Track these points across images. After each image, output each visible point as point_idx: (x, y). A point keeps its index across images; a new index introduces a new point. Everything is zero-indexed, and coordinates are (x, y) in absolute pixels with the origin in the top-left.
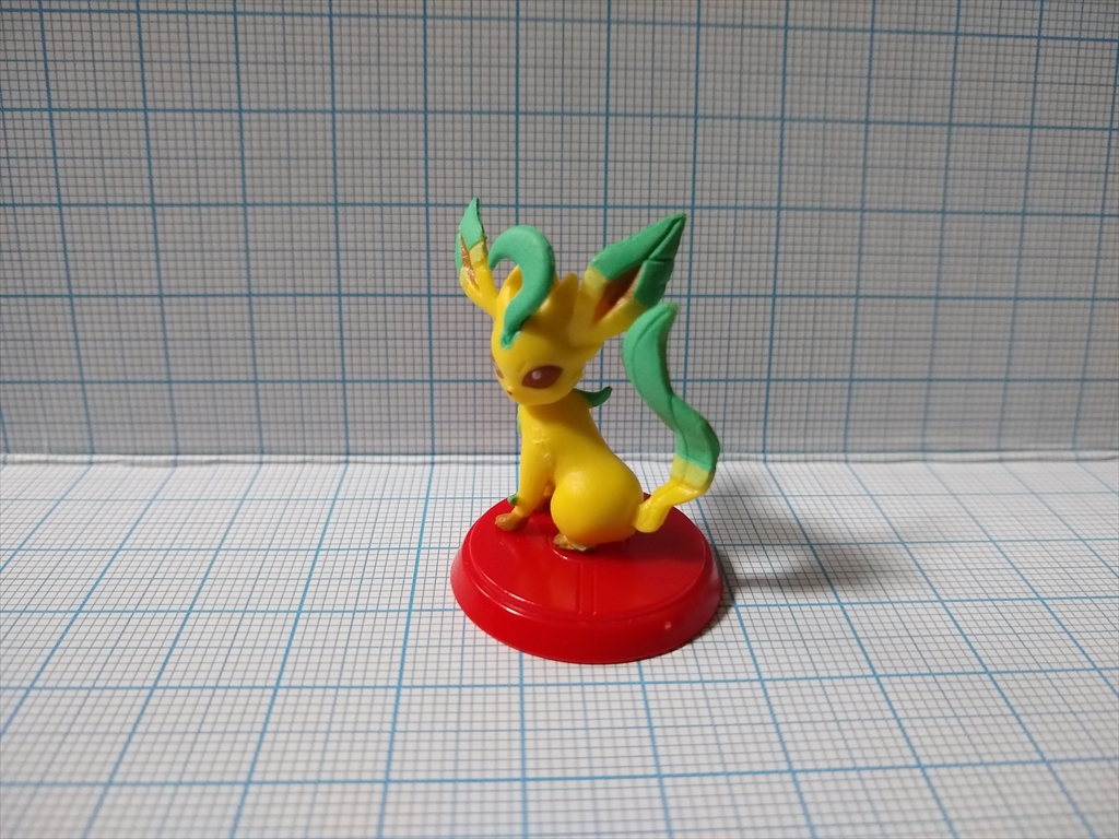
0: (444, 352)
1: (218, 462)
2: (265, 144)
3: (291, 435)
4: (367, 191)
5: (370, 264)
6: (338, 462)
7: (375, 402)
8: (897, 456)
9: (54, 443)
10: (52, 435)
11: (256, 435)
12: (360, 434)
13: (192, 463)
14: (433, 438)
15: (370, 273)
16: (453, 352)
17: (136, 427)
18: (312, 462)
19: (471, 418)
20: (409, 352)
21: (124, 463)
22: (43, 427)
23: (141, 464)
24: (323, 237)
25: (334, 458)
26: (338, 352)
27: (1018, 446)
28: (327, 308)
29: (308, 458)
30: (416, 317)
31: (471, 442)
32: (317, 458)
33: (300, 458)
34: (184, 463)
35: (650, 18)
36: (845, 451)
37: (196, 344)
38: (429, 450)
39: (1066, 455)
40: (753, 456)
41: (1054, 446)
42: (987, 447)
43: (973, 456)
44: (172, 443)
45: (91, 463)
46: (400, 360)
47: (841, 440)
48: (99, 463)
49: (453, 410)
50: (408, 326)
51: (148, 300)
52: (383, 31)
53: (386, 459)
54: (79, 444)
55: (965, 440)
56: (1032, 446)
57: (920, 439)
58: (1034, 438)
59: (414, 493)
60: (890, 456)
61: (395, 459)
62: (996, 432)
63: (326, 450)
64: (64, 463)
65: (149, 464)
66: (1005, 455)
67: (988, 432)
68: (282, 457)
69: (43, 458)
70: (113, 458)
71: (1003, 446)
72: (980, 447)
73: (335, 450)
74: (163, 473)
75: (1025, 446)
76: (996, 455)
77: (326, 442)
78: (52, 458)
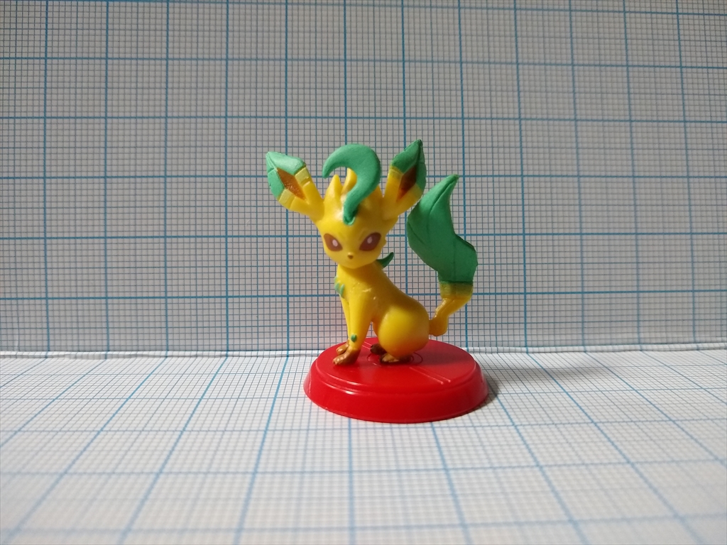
0: (297, 275)
1: (136, 356)
2: (181, 138)
3: (188, 336)
4: (247, 167)
5: (248, 215)
6: (221, 356)
7: (248, 312)
8: (622, 347)
9: (22, 344)
10: (22, 337)
11: (164, 337)
12: (236, 336)
13: (118, 357)
14: (288, 338)
15: (247, 221)
16: (303, 275)
17: (81, 331)
18: (203, 356)
19: (315, 322)
20: (273, 275)
21: (70, 356)
22: (16, 331)
23: (82, 357)
24: (217, 197)
25: (218, 353)
26: (224, 276)
27: (709, 339)
28: (217, 246)
29: (199, 353)
30: (278, 251)
31: (315, 340)
32: (206, 353)
33: (194, 353)
34: (112, 357)
35: (430, 59)
36: (583, 345)
37: (127, 271)
38: (285, 347)
40: (519, 349)
42: (687, 340)
43: (678, 346)
44: (105, 343)
45: (46, 357)
46: (266, 281)
48: (52, 357)
49: (303, 317)
50: (272, 257)
51: (96, 241)
53: (254, 353)
54: (39, 343)
55: (669, 335)
56: (719, 339)
57: (636, 336)
58: (719, 334)
59: (274, 370)
60: (616, 347)
61: (260, 353)
62: (691, 329)
63: (212, 348)
64: (28, 357)
65: (88, 357)
66: (700, 345)
67: (686, 329)
68: (181, 353)
69: (14, 353)
70: (62, 353)
71: (698, 339)
72: (681, 340)
73: (218, 348)
74: (97, 362)
75: (714, 339)
76: (694, 346)
77: (212, 342)
78: (19, 353)
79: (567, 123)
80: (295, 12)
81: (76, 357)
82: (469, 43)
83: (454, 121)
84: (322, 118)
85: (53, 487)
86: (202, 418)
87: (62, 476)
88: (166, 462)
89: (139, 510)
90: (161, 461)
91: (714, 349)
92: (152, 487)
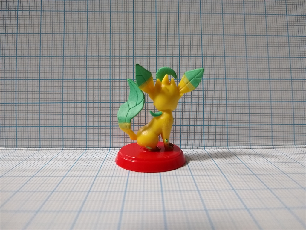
0: (114, 118)
1: (51, 149)
2: (69, 64)
3: (71, 142)
4: (95, 76)
5: (95, 94)
6: (84, 150)
7: (95, 132)
8: (243, 147)
9: (6, 144)
10: (6, 142)
11: (62, 142)
12: (90, 142)
13: (44, 150)
14: (110, 143)
15: (95, 97)
16: (116, 118)
17: (29, 140)
18: (77, 150)
19: (121, 137)
20: (104, 118)
21: (25, 150)
22: (4, 140)
23: (30, 150)
24: (83, 87)
25: (83, 149)
26: (85, 118)
27: (278, 144)
28: (83, 106)
30: (107, 108)
31: (121, 144)
32: (78, 148)
33: (73, 148)
34: (41, 150)
35: (167, 33)
36: (227, 146)
37: (48, 116)
38: (109, 146)
39: (293, 146)
40: (201, 147)
41: (289, 144)
42: (269, 144)
43: (265, 147)
44: (39, 144)
45: (16, 150)
46: (102, 120)
47: (226, 143)
48: (18, 150)
49: (116, 134)
50: (104, 111)
51: (36, 104)
52: (100, 37)
53: (97, 149)
54: (13, 145)
55: (262, 142)
56: (282, 144)
57: (249, 142)
58: (282, 142)
59: (103, 155)
60: (241, 147)
61: (99, 149)
62: (271, 140)
63: (80, 146)
64: (9, 150)
65: (32, 150)
66: (274, 146)
67: (269, 140)
68: (68, 148)
69: (3, 148)
70: (22, 148)
71: (274, 144)
72: (267, 144)
73: (83, 146)
74: (35, 152)
75: (280, 144)
76: (272, 147)
77: (81, 144)
78: (5, 148)
79: (221, 58)
80: (114, 15)
81: (27, 150)
82: (182, 27)
83: (176, 58)
84: (124, 56)
85: (12, 196)
87: (16, 192)
88: (56, 187)
89: (44, 204)
90: (54, 187)
91: (280, 148)
92: (50, 196)
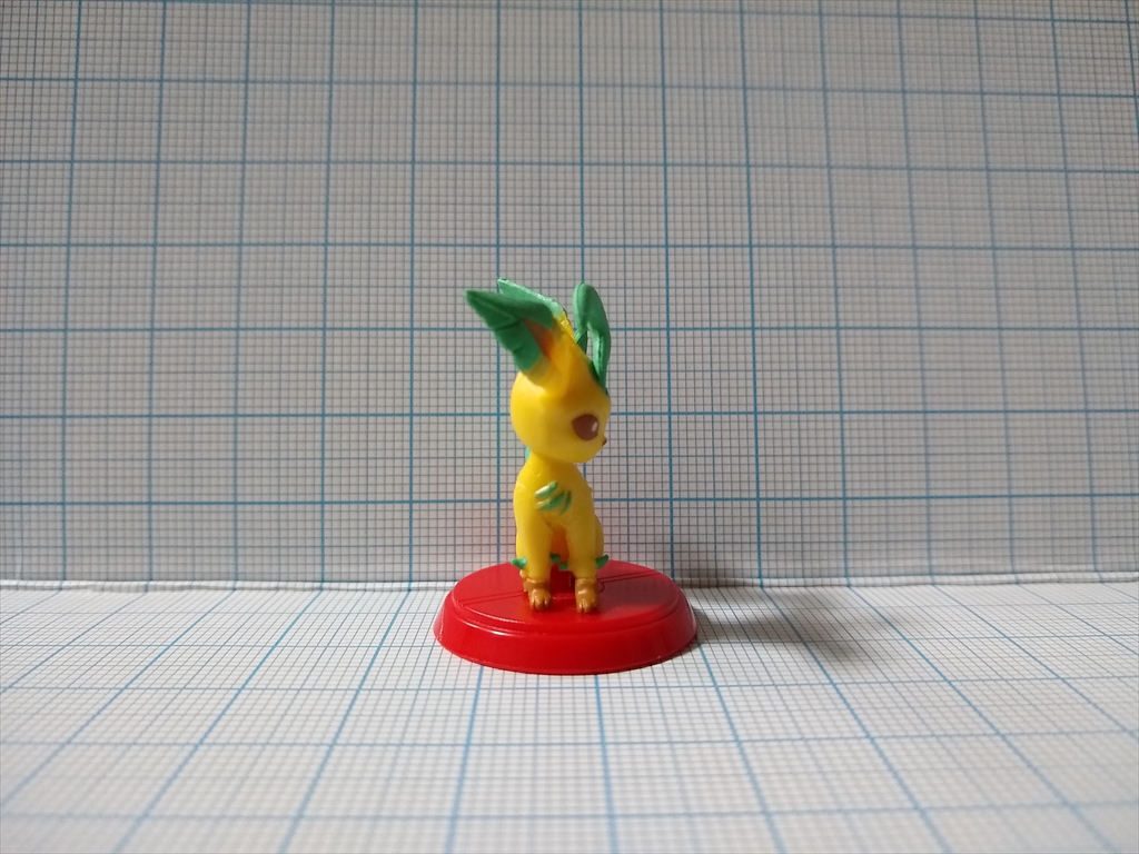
0: (424, 471)
1: (190, 588)
2: (261, 274)
3: (266, 560)
4: (355, 316)
5: (354, 385)
6: (313, 589)
7: (353, 525)
8: (904, 579)
9: (26, 569)
10: (26, 560)
11: (232, 560)
12: (336, 560)
13: (164, 589)
14: (411, 564)
15: (354, 393)
16: (433, 471)
17: (111, 551)
18: (286, 589)
19: (451, 541)
20: (389, 471)
21: (94, 588)
22: (18, 551)
23: (111, 589)
24: (311, 359)
25: (308, 585)
26: (318, 472)
27: (1034, 568)
28: (310, 428)
29: (282, 584)
30: (398, 436)
31: (450, 567)
32: (291, 584)
33: (273, 584)
34: (155, 589)
35: (620, 160)
36: (846, 576)
38: (406, 576)
39: (1088, 576)
40: (748, 581)
41: (1075, 567)
42: (1001, 569)
43: (988, 578)
44: (146, 569)
45: (60, 589)
46: (380, 480)
47: (842, 564)
48: (69, 588)
49: (433, 532)
50: (389, 445)
51: (137, 421)
52: (375, 174)
53: (361, 585)
54: (51, 569)
55: (975, 561)
56: (1050, 568)
57: (926, 563)
58: (1049, 560)
59: (385, 610)
60: (895, 580)
61: (370, 585)
62: (1008, 552)
63: (300, 577)
64: (34, 588)
65: (120, 590)
66: (1021, 577)
67: (1000, 552)
68: (256, 584)
69: (14, 583)
70: (83, 583)
71: (1018, 568)
72: (993, 569)
73: (310, 577)
74: (132, 596)
75: (1042, 568)
76: (1012, 577)
77: (301, 569)
78: (22, 583)
79: (821, 250)
80: (427, 95)
81: (103, 589)
82: (677, 137)
83: (654, 250)
84: (464, 245)
85: (48, 761)
86: (271, 673)
87: (63, 746)
88: (211, 730)
89: (164, 790)
90: (205, 729)
91: (1043, 582)
92: (186, 762)
